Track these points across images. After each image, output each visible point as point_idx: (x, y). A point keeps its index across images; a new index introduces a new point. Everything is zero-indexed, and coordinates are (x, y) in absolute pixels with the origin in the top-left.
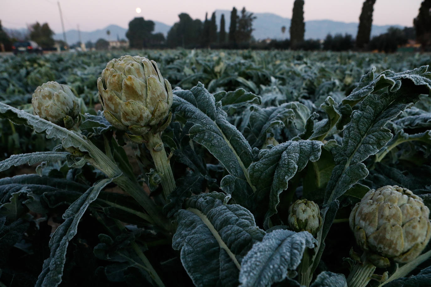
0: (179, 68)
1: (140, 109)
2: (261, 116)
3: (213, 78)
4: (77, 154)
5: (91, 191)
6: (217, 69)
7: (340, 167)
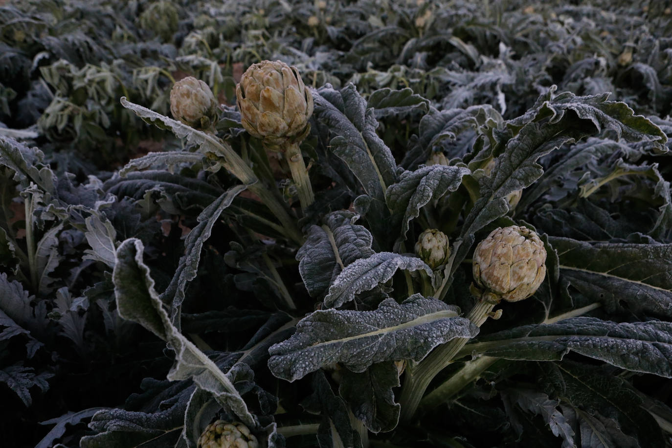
0: (364, 12)
1: (276, 120)
2: (436, 121)
3: (412, 37)
4: (213, 158)
5: (225, 197)
6: (420, 22)
7: (483, 199)
